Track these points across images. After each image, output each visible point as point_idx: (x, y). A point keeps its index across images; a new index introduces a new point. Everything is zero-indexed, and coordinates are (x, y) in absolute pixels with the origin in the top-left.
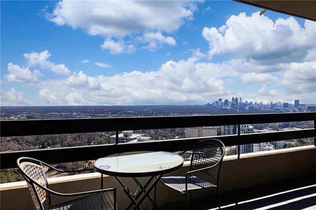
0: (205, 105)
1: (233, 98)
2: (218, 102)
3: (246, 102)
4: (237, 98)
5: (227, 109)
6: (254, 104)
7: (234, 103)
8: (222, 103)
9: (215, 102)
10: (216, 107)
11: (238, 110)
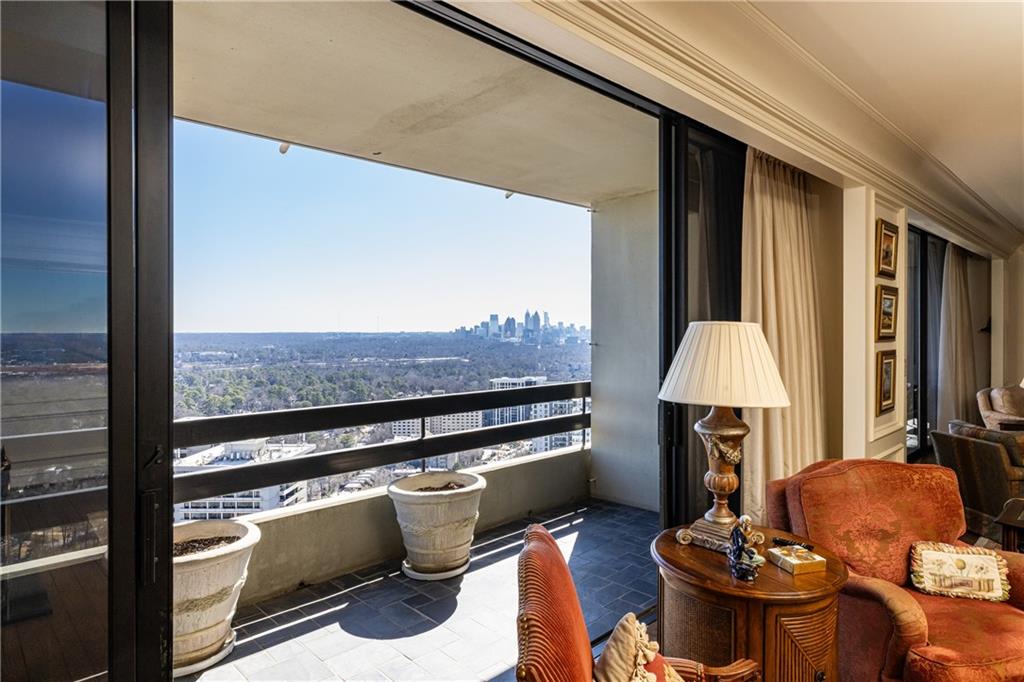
0: (454, 331)
1: (527, 315)
2: (488, 323)
3: (561, 324)
4: (536, 313)
5: (511, 344)
6: (578, 329)
7: (531, 327)
8: (500, 327)
9: (479, 325)
10: (482, 338)
11: (539, 347)
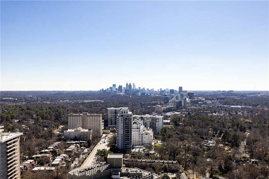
0: (99, 90)
1: (127, 84)
2: (112, 88)
3: (140, 88)
4: (130, 84)
5: (120, 95)
6: (146, 90)
7: (128, 89)
8: (116, 89)
9: (109, 88)
10: (110, 93)
11: (131, 96)
